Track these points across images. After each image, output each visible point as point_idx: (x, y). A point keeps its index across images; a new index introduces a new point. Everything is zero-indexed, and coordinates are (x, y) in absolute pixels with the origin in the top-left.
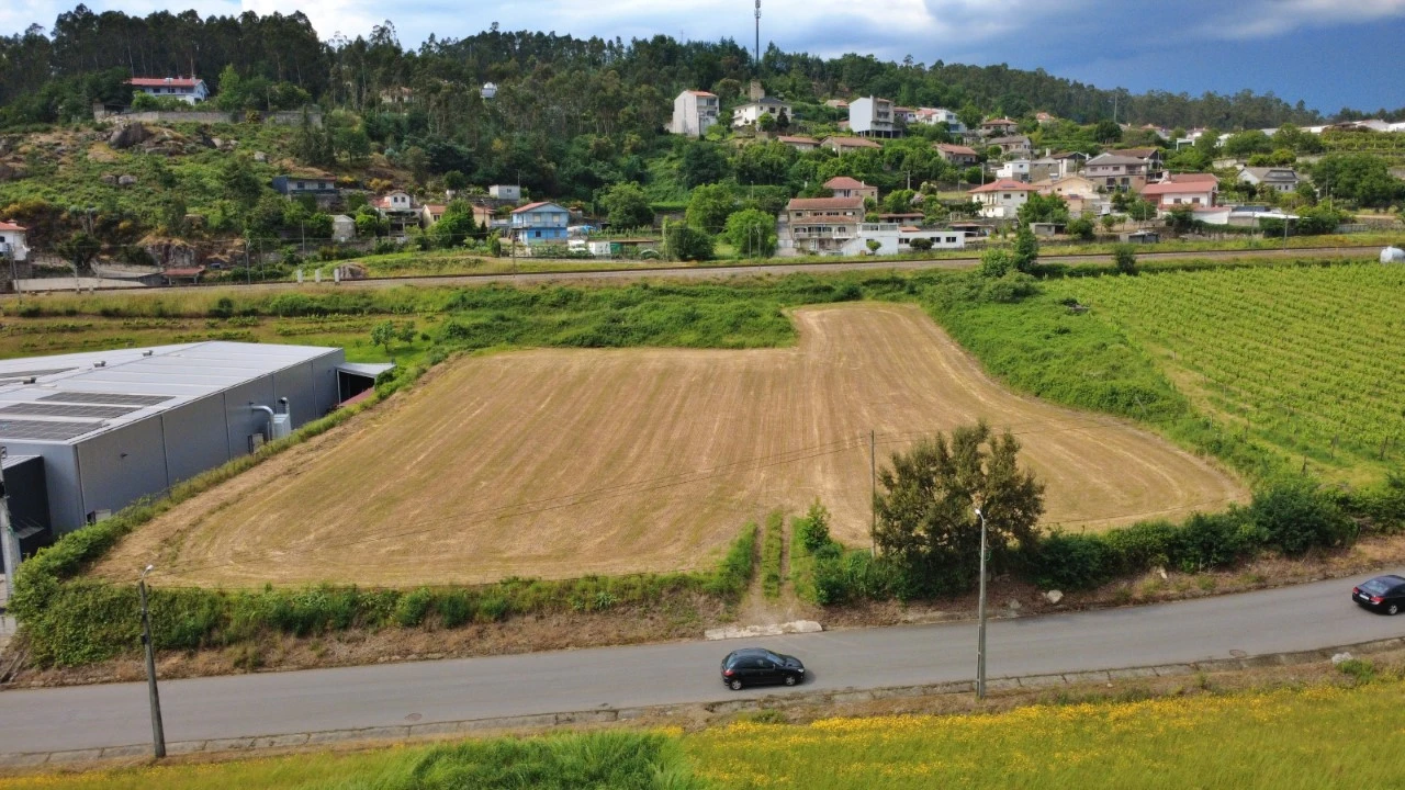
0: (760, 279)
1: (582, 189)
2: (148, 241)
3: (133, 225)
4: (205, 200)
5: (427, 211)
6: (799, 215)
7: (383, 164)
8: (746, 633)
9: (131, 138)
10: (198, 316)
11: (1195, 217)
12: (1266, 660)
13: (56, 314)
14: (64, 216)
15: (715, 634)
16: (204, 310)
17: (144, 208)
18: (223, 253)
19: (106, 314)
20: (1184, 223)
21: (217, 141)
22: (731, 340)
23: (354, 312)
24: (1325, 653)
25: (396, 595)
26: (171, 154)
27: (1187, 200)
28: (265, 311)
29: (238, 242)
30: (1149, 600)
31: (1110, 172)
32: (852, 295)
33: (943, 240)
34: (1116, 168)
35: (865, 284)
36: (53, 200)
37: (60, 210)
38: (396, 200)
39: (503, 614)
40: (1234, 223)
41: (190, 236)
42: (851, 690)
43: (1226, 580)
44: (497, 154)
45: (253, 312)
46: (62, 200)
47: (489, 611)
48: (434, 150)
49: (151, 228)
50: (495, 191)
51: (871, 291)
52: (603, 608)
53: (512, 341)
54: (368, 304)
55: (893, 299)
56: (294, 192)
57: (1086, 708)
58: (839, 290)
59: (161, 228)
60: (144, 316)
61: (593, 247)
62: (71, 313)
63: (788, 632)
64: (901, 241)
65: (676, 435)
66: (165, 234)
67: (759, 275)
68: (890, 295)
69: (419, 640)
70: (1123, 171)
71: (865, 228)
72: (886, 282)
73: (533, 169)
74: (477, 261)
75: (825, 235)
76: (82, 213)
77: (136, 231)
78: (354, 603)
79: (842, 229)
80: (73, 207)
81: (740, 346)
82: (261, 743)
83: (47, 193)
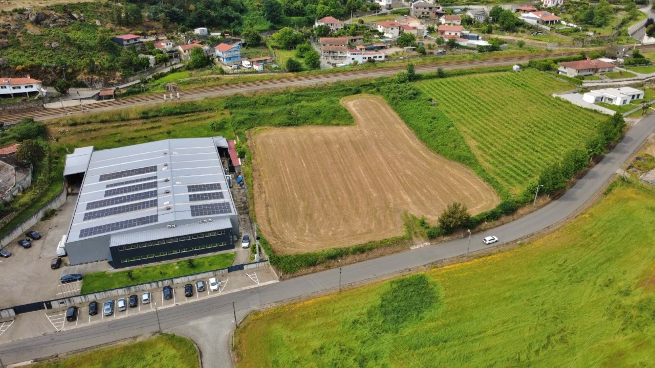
0: (326, 85)
1: (225, 22)
2: (81, 77)
3: (73, 70)
4: (94, 54)
5: (180, 48)
6: (324, 45)
7: (147, 20)
8: (417, 247)
9: (40, 18)
10: (136, 119)
11: (456, 42)
12: (508, 243)
13: (83, 124)
14: (43, 68)
15: (412, 248)
16: (138, 117)
17: (73, 61)
18: (114, 79)
19: (103, 122)
20: (452, 44)
21: (75, 16)
22: (334, 122)
23: (193, 112)
24: (516, 241)
25: (349, 248)
26: (62, 26)
27: (453, 34)
28: (160, 114)
29: (118, 74)
30: (485, 230)
31: (423, 9)
32: (358, 92)
33: (378, 57)
34: (425, 8)
35: (361, 86)
36: (32, 60)
37: (39, 66)
38: (167, 45)
39: (371, 249)
40: (469, 46)
41: (100, 74)
42: (445, 259)
43: (497, 223)
44: (191, 11)
45: (157, 116)
46: (38, 61)
47: (368, 249)
48: (168, 12)
49: (79, 70)
50: (198, 31)
51: (363, 89)
52: (390, 246)
53: (259, 124)
54: (197, 108)
55: (372, 93)
56: (127, 45)
57: (484, 258)
58: (353, 88)
59: (86, 71)
60: (116, 121)
61: (256, 67)
62: (89, 123)
63: (425, 246)
64: (364, 58)
65: (356, 179)
66: (89, 73)
67: (325, 83)
68: (371, 91)
69: (357, 257)
70: (428, 9)
71: (351, 54)
72: (368, 85)
73: (207, 17)
74: (218, 78)
75: (335, 54)
76: (50, 67)
77: (75, 73)
78: (342, 251)
79: (341, 52)
80: (45, 64)
81: (338, 125)
82: (353, 284)
83: (28, 57)
